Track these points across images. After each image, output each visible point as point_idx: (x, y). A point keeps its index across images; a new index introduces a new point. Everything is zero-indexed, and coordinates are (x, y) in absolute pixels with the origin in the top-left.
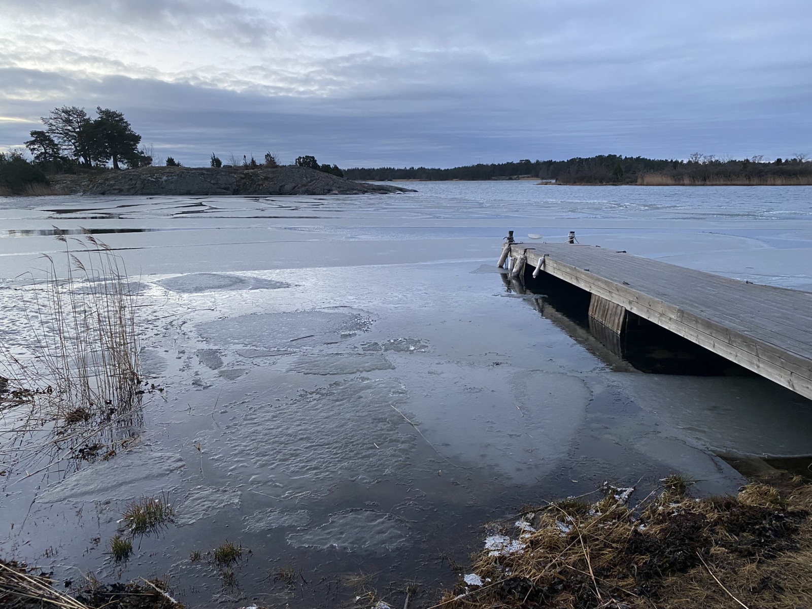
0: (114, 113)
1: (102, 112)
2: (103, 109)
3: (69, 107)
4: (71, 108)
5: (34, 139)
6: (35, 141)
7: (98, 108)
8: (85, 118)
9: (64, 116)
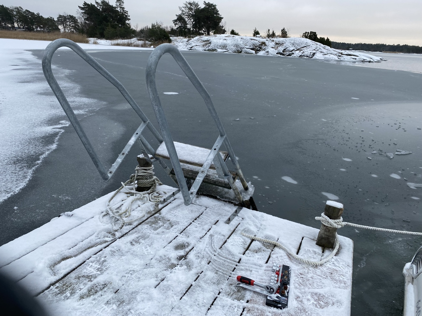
0: (212, 4)
1: (207, 4)
2: (207, 2)
4: (193, 2)
6: (177, 20)
7: (204, 2)
8: (198, 7)
9: (189, 6)
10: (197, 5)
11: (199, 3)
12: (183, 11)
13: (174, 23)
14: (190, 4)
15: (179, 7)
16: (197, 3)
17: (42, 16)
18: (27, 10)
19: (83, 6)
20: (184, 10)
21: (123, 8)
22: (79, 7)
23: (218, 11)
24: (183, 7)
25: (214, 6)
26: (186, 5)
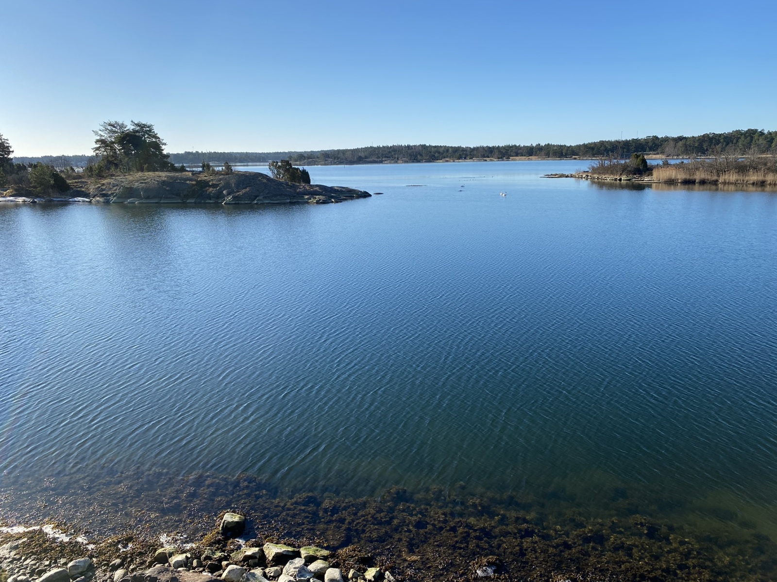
0: (144, 125)
1: (136, 124)
2: (136, 122)
4: (114, 122)
5: (98, 146)
6: (100, 147)
7: (132, 122)
8: (126, 129)
9: (109, 128)
10: (122, 126)
11: (125, 123)
12: (101, 136)
13: (94, 152)
14: (110, 125)
15: (93, 131)
20: (104, 134)
23: (157, 134)
24: (101, 130)
25: (148, 127)
26: (104, 126)
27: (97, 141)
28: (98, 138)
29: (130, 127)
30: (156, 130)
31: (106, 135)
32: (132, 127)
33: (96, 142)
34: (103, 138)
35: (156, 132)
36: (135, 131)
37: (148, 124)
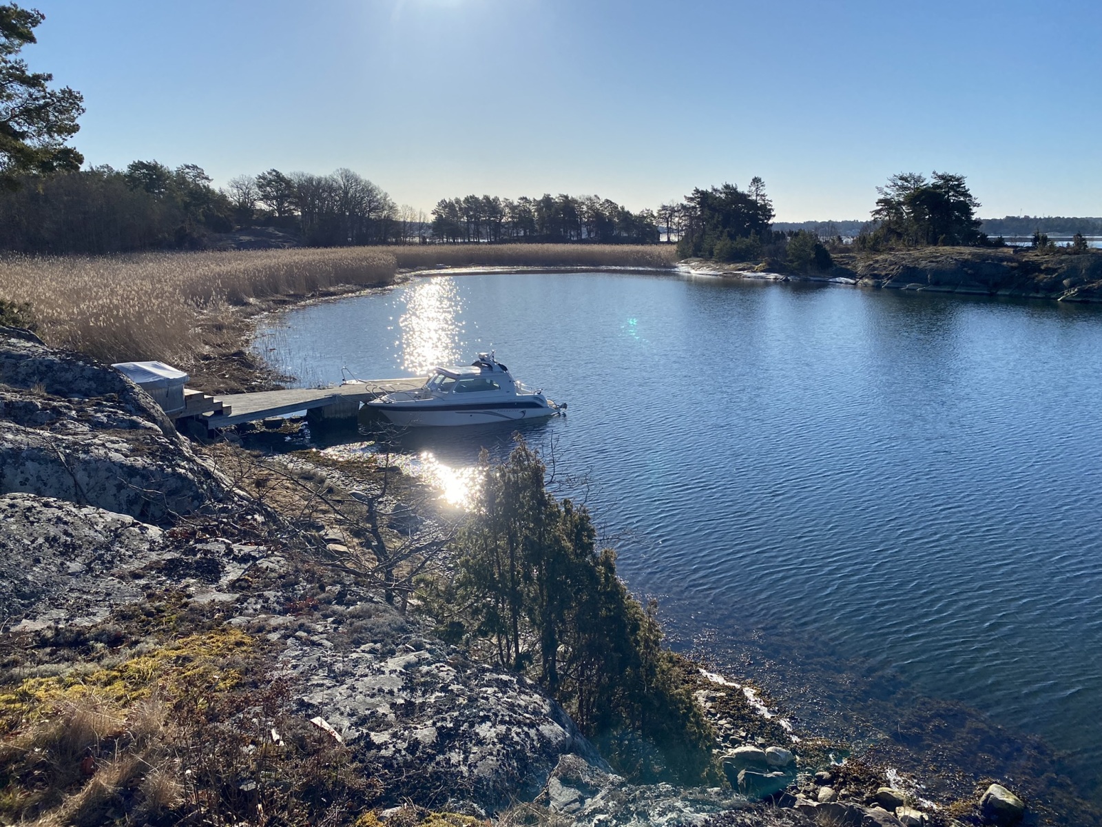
0: (952, 177)
1: (939, 177)
2: (940, 174)
3: (906, 174)
4: (908, 174)
5: (880, 208)
6: (880, 210)
7: (934, 173)
8: (922, 184)
9: (900, 182)
10: (918, 180)
11: (923, 176)
12: (887, 194)
13: (872, 216)
14: (902, 178)
15: (877, 188)
16: (920, 177)
17: (628, 212)
18: (607, 201)
19: (692, 196)
20: (891, 192)
21: (763, 195)
22: (685, 197)
24: (887, 186)
25: (958, 180)
26: (893, 181)
27: (880, 201)
28: (882, 197)
29: (930, 181)
30: (968, 184)
31: (893, 193)
32: (934, 181)
33: (877, 203)
34: (889, 197)
35: (967, 188)
36: (935, 186)
37: (958, 175)
